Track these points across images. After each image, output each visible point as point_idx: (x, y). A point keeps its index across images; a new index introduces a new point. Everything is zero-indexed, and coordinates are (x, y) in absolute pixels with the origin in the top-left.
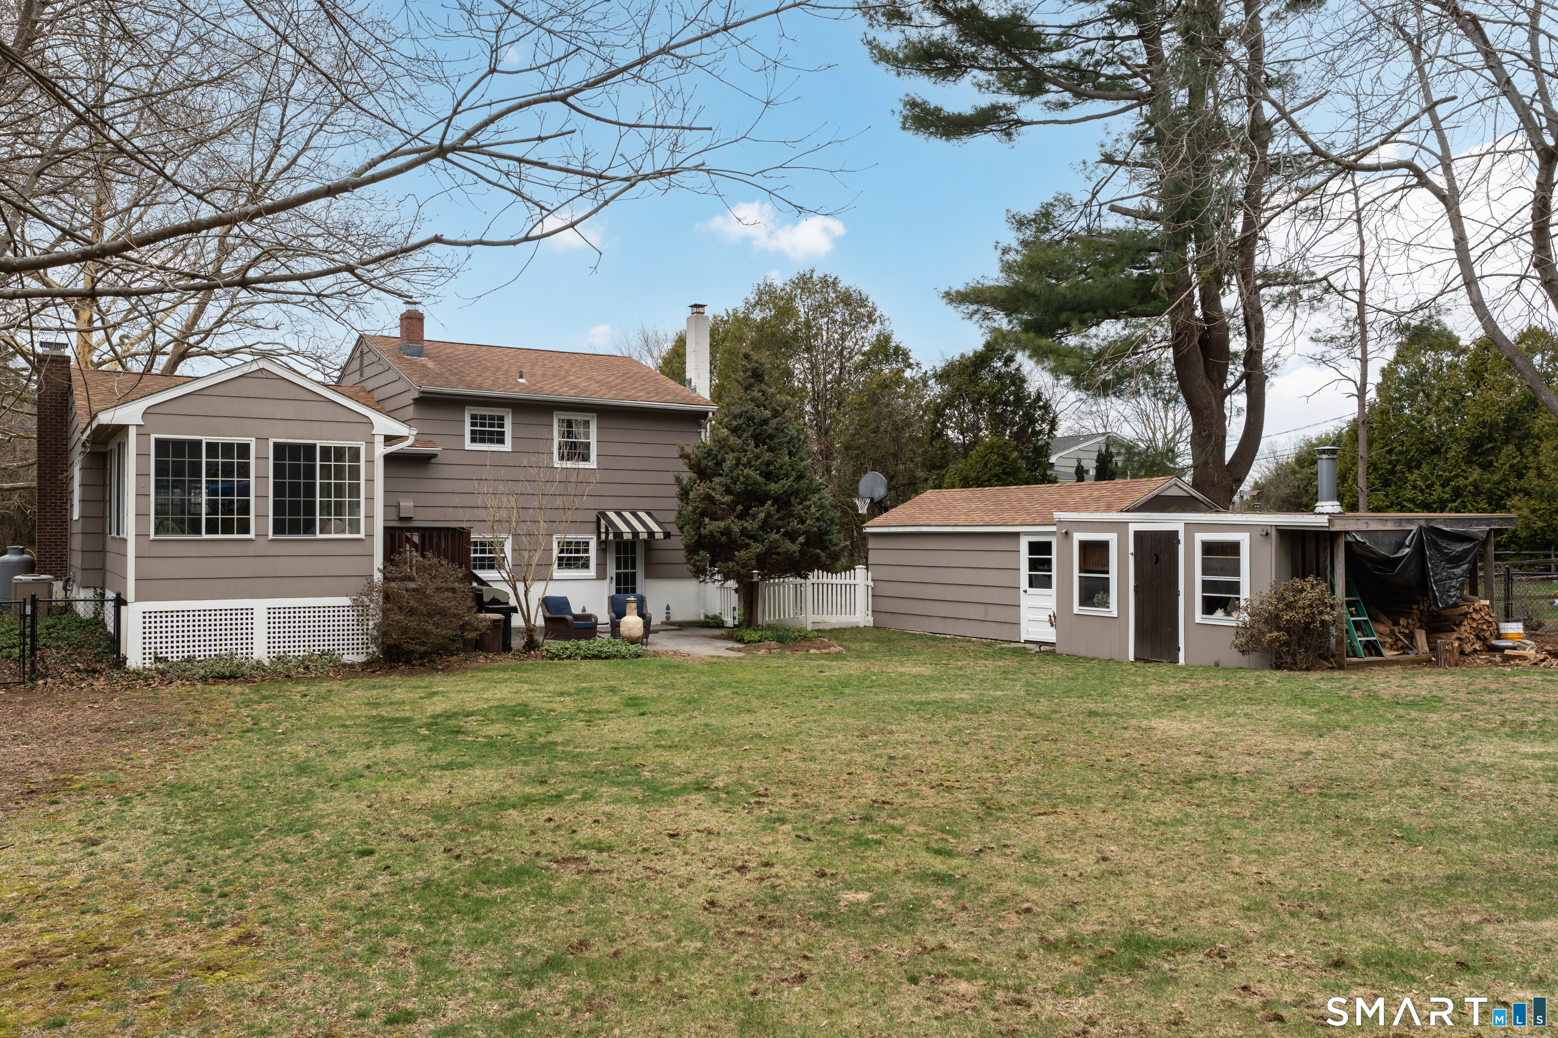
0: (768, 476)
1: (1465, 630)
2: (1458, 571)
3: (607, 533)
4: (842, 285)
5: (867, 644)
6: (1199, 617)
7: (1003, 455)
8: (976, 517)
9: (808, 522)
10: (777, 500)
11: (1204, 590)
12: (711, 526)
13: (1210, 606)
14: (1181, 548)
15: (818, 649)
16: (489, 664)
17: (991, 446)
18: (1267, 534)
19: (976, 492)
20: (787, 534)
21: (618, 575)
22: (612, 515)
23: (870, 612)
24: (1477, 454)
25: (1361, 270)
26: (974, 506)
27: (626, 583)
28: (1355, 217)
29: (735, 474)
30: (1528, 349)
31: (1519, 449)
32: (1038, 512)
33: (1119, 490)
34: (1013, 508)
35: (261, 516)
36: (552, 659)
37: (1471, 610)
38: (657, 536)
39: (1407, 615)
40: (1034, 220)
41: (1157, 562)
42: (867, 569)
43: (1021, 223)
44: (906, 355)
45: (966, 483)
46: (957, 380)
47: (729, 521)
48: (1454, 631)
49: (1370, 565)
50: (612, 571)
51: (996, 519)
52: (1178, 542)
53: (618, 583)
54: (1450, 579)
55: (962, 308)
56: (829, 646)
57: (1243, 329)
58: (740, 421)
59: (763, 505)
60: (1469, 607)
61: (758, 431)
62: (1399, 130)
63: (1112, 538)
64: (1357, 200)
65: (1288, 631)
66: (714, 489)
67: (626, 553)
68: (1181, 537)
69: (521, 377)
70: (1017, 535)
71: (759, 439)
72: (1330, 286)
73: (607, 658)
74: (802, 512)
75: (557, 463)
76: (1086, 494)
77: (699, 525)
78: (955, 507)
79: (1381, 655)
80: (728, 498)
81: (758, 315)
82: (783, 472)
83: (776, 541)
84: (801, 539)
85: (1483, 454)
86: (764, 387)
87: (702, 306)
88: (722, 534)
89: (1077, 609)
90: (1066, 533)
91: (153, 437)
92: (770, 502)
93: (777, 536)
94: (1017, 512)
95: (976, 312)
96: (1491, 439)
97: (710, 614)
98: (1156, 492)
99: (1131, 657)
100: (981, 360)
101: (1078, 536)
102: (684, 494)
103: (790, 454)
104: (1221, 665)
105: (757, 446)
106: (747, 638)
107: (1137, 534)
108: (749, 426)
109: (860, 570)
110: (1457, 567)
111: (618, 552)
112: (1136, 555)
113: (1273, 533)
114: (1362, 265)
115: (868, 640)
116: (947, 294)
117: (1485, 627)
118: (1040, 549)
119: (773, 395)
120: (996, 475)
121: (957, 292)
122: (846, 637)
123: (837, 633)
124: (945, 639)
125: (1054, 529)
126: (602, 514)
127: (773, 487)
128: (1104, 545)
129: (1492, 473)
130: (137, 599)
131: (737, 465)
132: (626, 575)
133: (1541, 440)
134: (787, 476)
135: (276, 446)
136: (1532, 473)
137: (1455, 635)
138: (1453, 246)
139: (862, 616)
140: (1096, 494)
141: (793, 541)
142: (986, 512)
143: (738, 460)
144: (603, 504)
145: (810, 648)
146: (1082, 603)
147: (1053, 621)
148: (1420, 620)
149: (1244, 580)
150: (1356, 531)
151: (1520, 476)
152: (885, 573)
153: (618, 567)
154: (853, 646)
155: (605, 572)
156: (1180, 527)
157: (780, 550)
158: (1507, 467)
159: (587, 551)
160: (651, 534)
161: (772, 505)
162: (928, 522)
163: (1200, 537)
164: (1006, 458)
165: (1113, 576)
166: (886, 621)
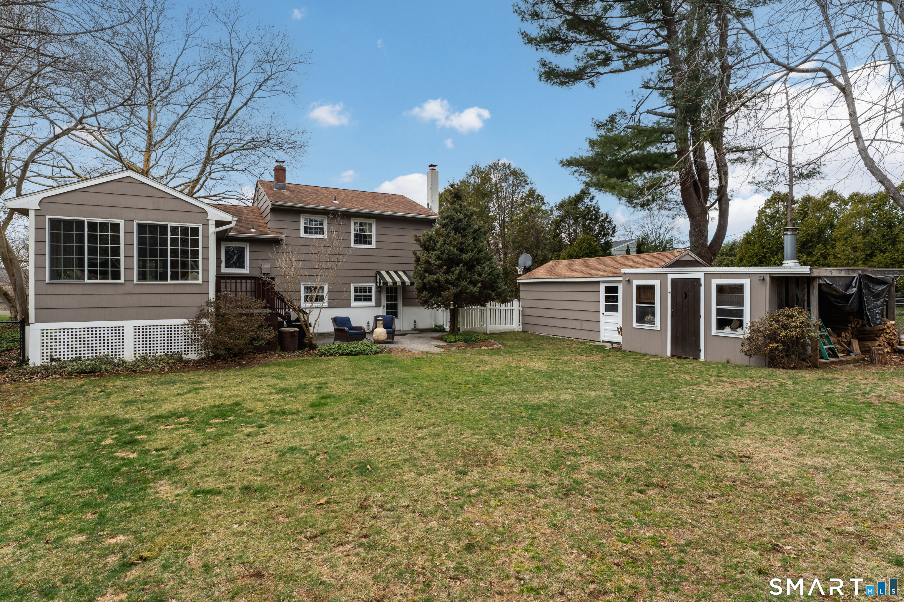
0: (462, 251)
1: (882, 339)
2: (879, 303)
3: (380, 282)
4: (513, 167)
5: (517, 342)
6: (714, 331)
7: (590, 244)
8: (576, 273)
9: (483, 275)
10: (466, 263)
11: (718, 314)
12: (429, 278)
13: (721, 325)
14: (702, 289)
15: (487, 346)
16: (280, 360)
17: (584, 240)
18: (763, 279)
19: (577, 261)
20: (471, 282)
21: (387, 305)
22: (384, 273)
23: (521, 324)
24: (804, 248)
25: (790, 135)
26: (575, 268)
27: (392, 309)
28: (786, 106)
29: (443, 249)
30: (828, 200)
31: (825, 246)
32: (610, 270)
33: (655, 257)
34: (596, 268)
35: (129, 269)
36: (320, 356)
37: (886, 327)
38: (407, 284)
39: (846, 330)
40: (606, 124)
41: (686, 297)
42: (519, 301)
43: (599, 126)
44: (542, 199)
45: (570, 257)
46: (566, 208)
47: (438, 275)
48: (876, 340)
49: (833, 299)
50: (384, 302)
51: (586, 274)
52: (700, 285)
53: (387, 309)
54: (876, 308)
55: (569, 168)
56: (494, 345)
57: (717, 175)
58: (447, 221)
59: (458, 266)
60: (884, 325)
61: (456, 226)
62: (816, 52)
63: (657, 283)
64: (788, 96)
65: (783, 343)
66: (431, 258)
67: (392, 293)
68: (702, 282)
69: (335, 200)
70: (598, 282)
71: (456, 230)
72: (763, 152)
73: (356, 355)
74: (480, 271)
75: (353, 245)
76: (637, 260)
77: (423, 277)
78: (565, 269)
79: (837, 357)
80: (438, 262)
81: (472, 181)
82: (470, 248)
83: (464, 285)
84: (479, 285)
85: (807, 248)
86: (460, 202)
87: (435, 166)
88: (435, 282)
89: (635, 325)
90: (629, 281)
91: (47, 217)
92: (462, 265)
93: (466, 283)
94: (599, 270)
95: (576, 171)
96: (811, 241)
97: (438, 324)
98: (677, 258)
99: (669, 354)
100: (579, 198)
101: (636, 283)
102: (418, 260)
103: (474, 239)
104: (731, 362)
105: (456, 234)
106: (449, 339)
107: (672, 280)
108: (452, 223)
109: (515, 302)
110: (878, 300)
111: (387, 292)
112: (672, 293)
113: (768, 279)
114: (790, 132)
115: (517, 340)
116: (562, 162)
117: (893, 338)
118: (612, 290)
119: (465, 206)
120: (586, 254)
121: (567, 160)
122: (507, 337)
123: (500, 336)
124: (559, 339)
125: (621, 279)
126: (379, 273)
127: (464, 256)
128: (653, 287)
129: (812, 257)
130: (36, 322)
131: (444, 244)
132: (392, 304)
133: (835, 241)
134: (472, 250)
135: (139, 225)
136: (831, 257)
137: (877, 343)
138: (848, 118)
139: (516, 325)
140: (642, 260)
141: (475, 286)
142: (581, 271)
143: (445, 241)
144: (378, 267)
145: (482, 346)
146: (638, 321)
147: (620, 331)
148: (852, 333)
149: (747, 308)
150: (825, 277)
151: (825, 258)
152: (528, 303)
153: (388, 300)
154: (509, 343)
155: (380, 303)
156: (701, 276)
157: (467, 291)
158: (819, 254)
159: (370, 292)
160: (403, 283)
161: (463, 266)
162: (550, 276)
163: (715, 282)
164: (591, 245)
165: (658, 305)
166: (529, 328)
